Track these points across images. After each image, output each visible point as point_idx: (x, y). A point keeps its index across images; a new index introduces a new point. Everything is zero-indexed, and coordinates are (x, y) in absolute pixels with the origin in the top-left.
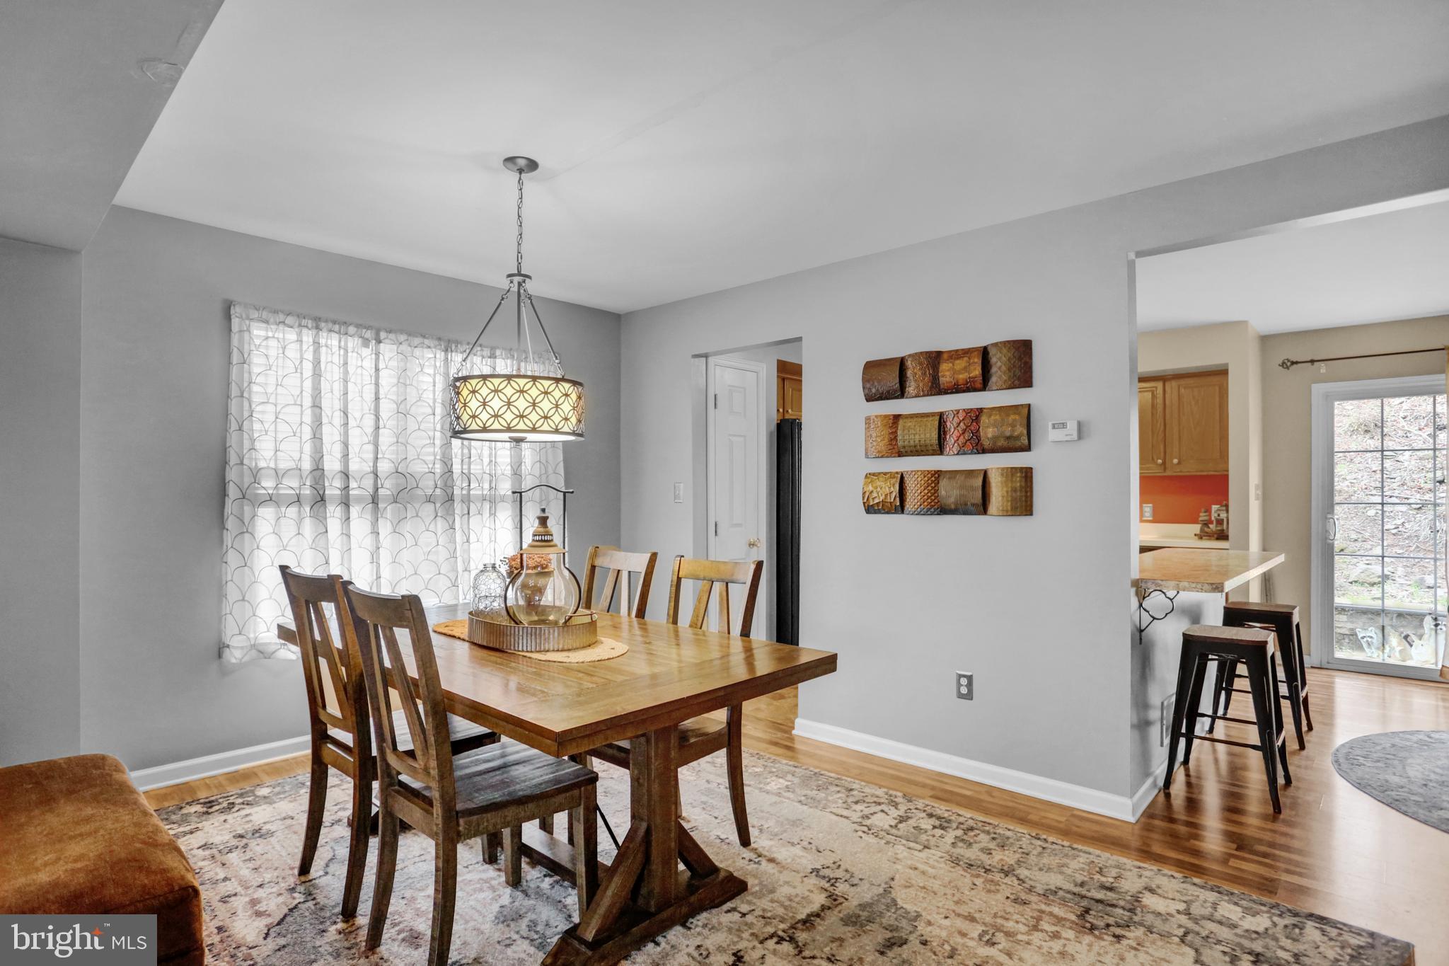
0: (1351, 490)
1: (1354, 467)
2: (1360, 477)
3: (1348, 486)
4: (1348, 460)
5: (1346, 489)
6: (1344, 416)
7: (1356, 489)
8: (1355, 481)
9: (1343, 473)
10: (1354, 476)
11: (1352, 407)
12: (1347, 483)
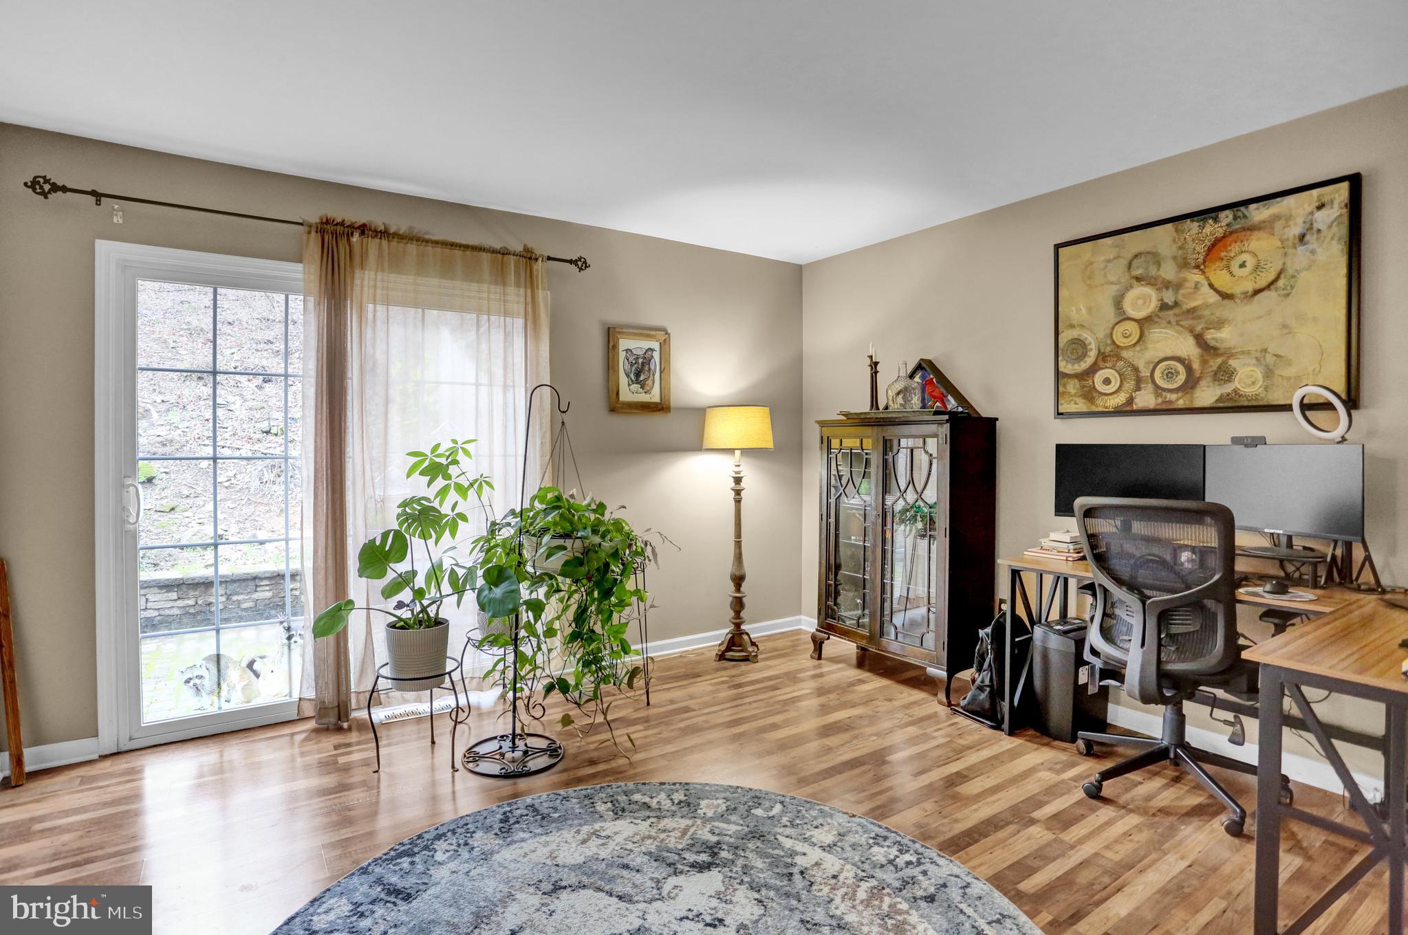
0: (183, 439)
1: (187, 415)
2: (192, 425)
3: (180, 435)
4: (181, 406)
5: (178, 438)
6: (178, 360)
7: (188, 438)
8: (187, 430)
9: (175, 421)
10: (187, 424)
11: (186, 352)
12: (179, 432)
